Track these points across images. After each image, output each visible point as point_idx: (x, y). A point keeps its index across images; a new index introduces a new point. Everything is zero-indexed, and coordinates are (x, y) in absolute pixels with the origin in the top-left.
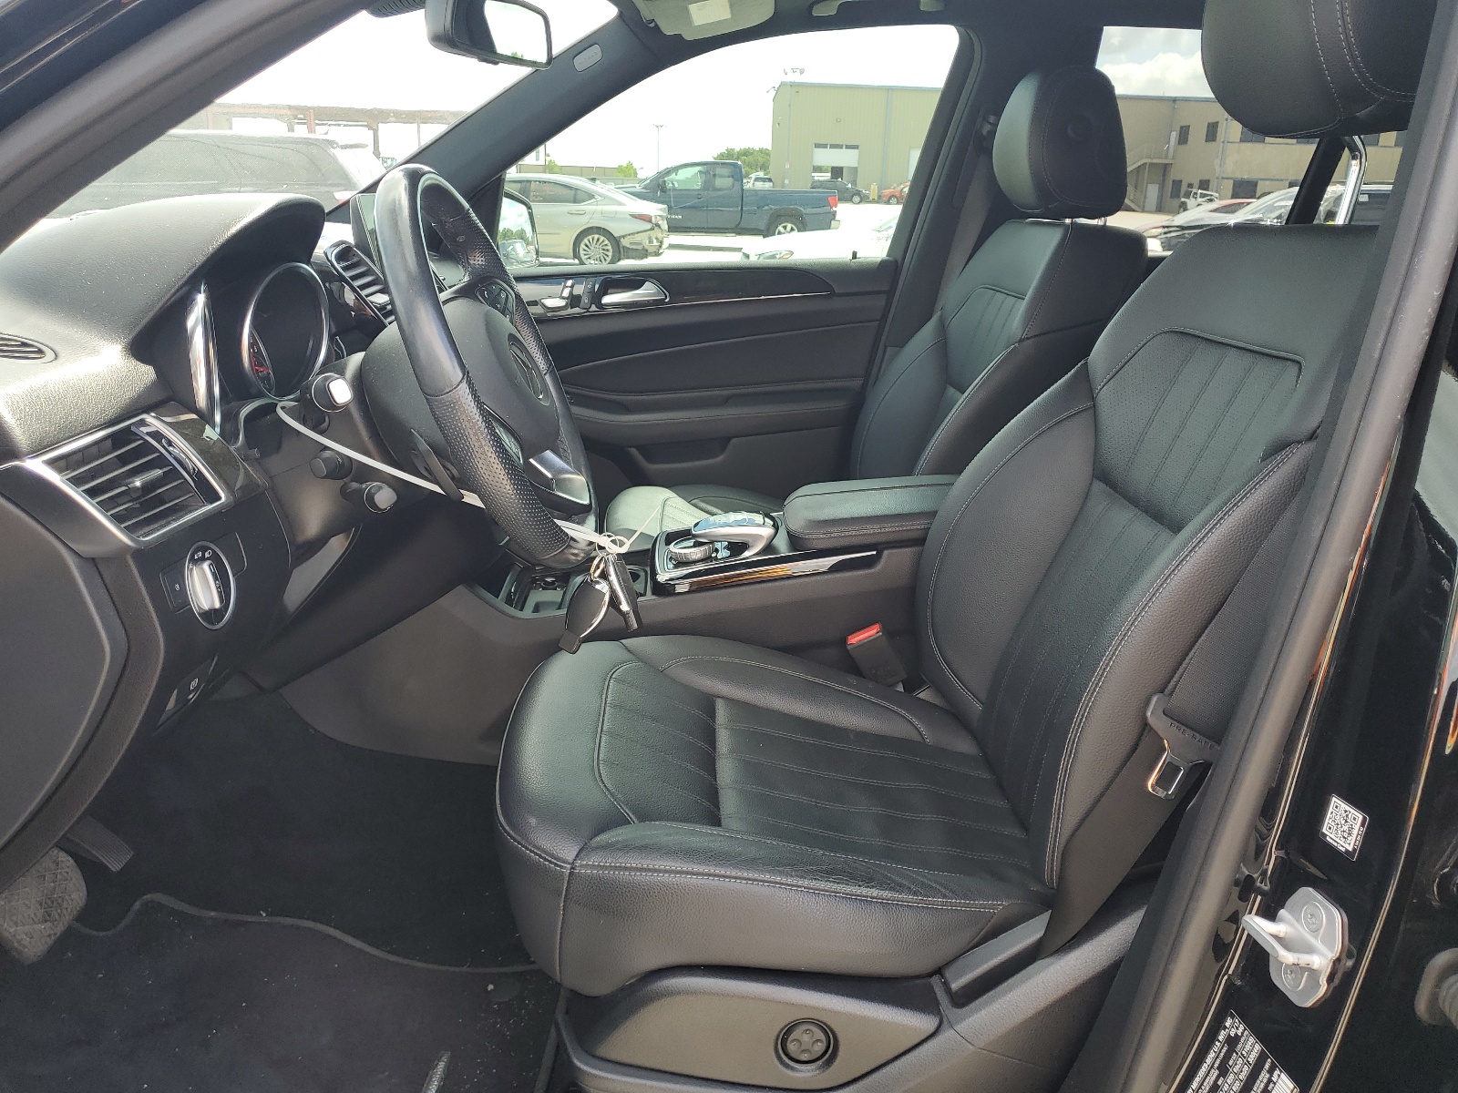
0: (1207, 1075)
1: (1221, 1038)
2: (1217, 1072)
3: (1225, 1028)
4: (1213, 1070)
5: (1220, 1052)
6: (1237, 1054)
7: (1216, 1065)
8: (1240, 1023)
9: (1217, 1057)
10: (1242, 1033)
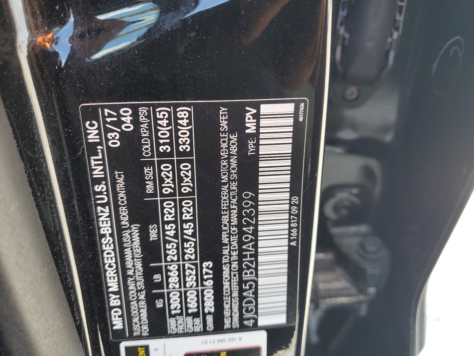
0: (122, 249)
1: (98, 173)
2: (135, 229)
3: (92, 149)
4: (126, 234)
5: (115, 194)
6: (152, 164)
7: (125, 221)
8: (116, 109)
9: (117, 207)
10: (136, 122)
